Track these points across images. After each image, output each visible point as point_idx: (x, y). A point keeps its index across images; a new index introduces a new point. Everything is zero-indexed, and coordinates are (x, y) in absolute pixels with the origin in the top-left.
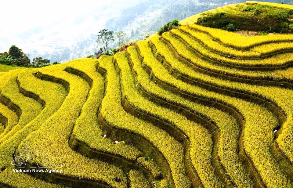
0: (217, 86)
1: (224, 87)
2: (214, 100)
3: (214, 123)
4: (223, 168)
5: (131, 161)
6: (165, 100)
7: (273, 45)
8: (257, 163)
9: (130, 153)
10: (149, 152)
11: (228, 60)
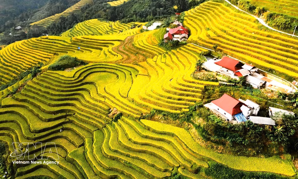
0: (73, 90)
1: (75, 89)
2: (74, 93)
3: (78, 98)
4: (86, 105)
5: (65, 115)
6: (62, 99)
7: (82, 70)
8: (90, 101)
9: (64, 114)
10: (68, 111)
11: (71, 82)
